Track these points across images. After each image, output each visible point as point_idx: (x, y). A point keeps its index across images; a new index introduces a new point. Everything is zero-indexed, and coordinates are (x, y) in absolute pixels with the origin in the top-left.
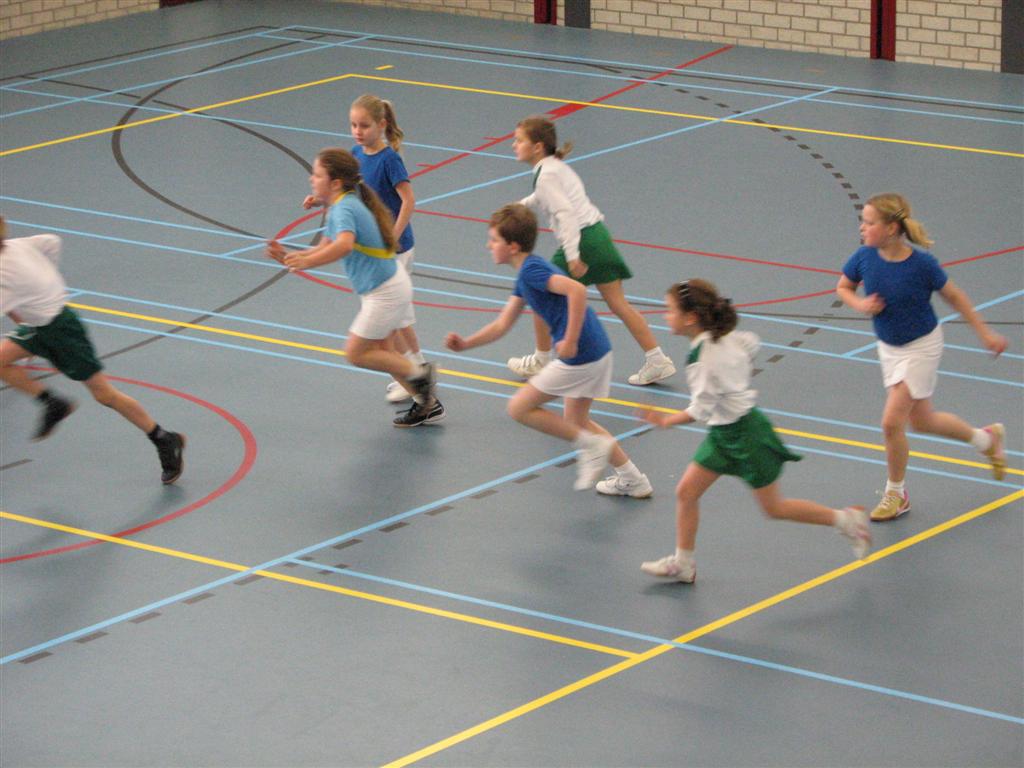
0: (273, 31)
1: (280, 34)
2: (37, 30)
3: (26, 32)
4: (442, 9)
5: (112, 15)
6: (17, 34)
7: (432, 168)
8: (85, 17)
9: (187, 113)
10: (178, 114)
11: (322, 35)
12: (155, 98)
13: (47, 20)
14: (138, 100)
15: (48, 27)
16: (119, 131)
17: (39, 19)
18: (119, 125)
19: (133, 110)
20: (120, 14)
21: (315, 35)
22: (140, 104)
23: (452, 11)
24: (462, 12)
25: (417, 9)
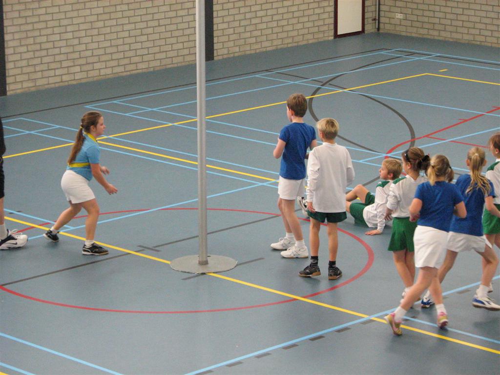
0: (389, 51)
1: (391, 52)
2: (274, 48)
3: (268, 49)
4: (473, 42)
5: (310, 42)
6: (264, 50)
7: (466, 121)
8: (298, 42)
9: (345, 90)
10: (341, 91)
11: (413, 54)
12: (330, 83)
13: (280, 43)
14: (322, 84)
15: (279, 47)
16: (312, 98)
17: (275, 43)
18: (312, 95)
19: (318, 89)
20: (314, 41)
21: (410, 54)
22: (322, 85)
23: (478, 43)
24: (483, 44)
25: (461, 42)
